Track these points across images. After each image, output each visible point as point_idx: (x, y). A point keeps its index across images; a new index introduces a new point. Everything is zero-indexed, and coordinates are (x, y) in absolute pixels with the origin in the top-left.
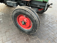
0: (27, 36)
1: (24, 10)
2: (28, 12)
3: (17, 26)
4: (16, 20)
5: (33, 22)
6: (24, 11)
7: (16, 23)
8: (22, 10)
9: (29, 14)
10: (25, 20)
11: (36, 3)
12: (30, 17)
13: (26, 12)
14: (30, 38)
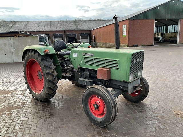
0: (99, 128)
1: (97, 88)
2: (101, 91)
3: (88, 114)
4: (87, 103)
5: (106, 104)
6: (97, 90)
7: (86, 108)
8: (95, 89)
9: (102, 94)
10: (98, 102)
11: (116, 83)
12: (103, 98)
13: (99, 91)
14: (103, 132)
